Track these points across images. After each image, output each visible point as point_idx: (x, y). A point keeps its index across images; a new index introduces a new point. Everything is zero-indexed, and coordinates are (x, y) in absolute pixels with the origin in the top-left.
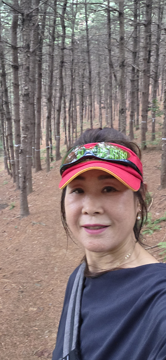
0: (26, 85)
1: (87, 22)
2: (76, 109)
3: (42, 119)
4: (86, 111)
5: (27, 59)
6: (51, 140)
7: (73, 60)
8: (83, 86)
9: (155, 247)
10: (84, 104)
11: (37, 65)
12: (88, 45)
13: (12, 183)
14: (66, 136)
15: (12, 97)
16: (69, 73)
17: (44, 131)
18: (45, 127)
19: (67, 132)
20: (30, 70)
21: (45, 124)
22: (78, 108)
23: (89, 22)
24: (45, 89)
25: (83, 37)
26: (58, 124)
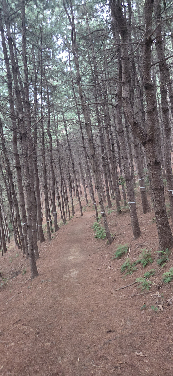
0: (27, 180)
1: (66, 130)
2: (66, 191)
3: (41, 202)
4: (74, 191)
5: (26, 162)
6: (50, 216)
7: (59, 157)
8: (69, 174)
9: (135, 283)
10: (72, 186)
11: (34, 165)
12: (69, 145)
13: (23, 254)
14: (61, 212)
15: (17, 189)
16: (57, 166)
17: (44, 210)
18: (44, 207)
19: (62, 209)
20: (29, 168)
21: (44, 205)
22: (68, 190)
23: (67, 130)
24: (42, 180)
25: (65, 141)
26: (54, 203)
